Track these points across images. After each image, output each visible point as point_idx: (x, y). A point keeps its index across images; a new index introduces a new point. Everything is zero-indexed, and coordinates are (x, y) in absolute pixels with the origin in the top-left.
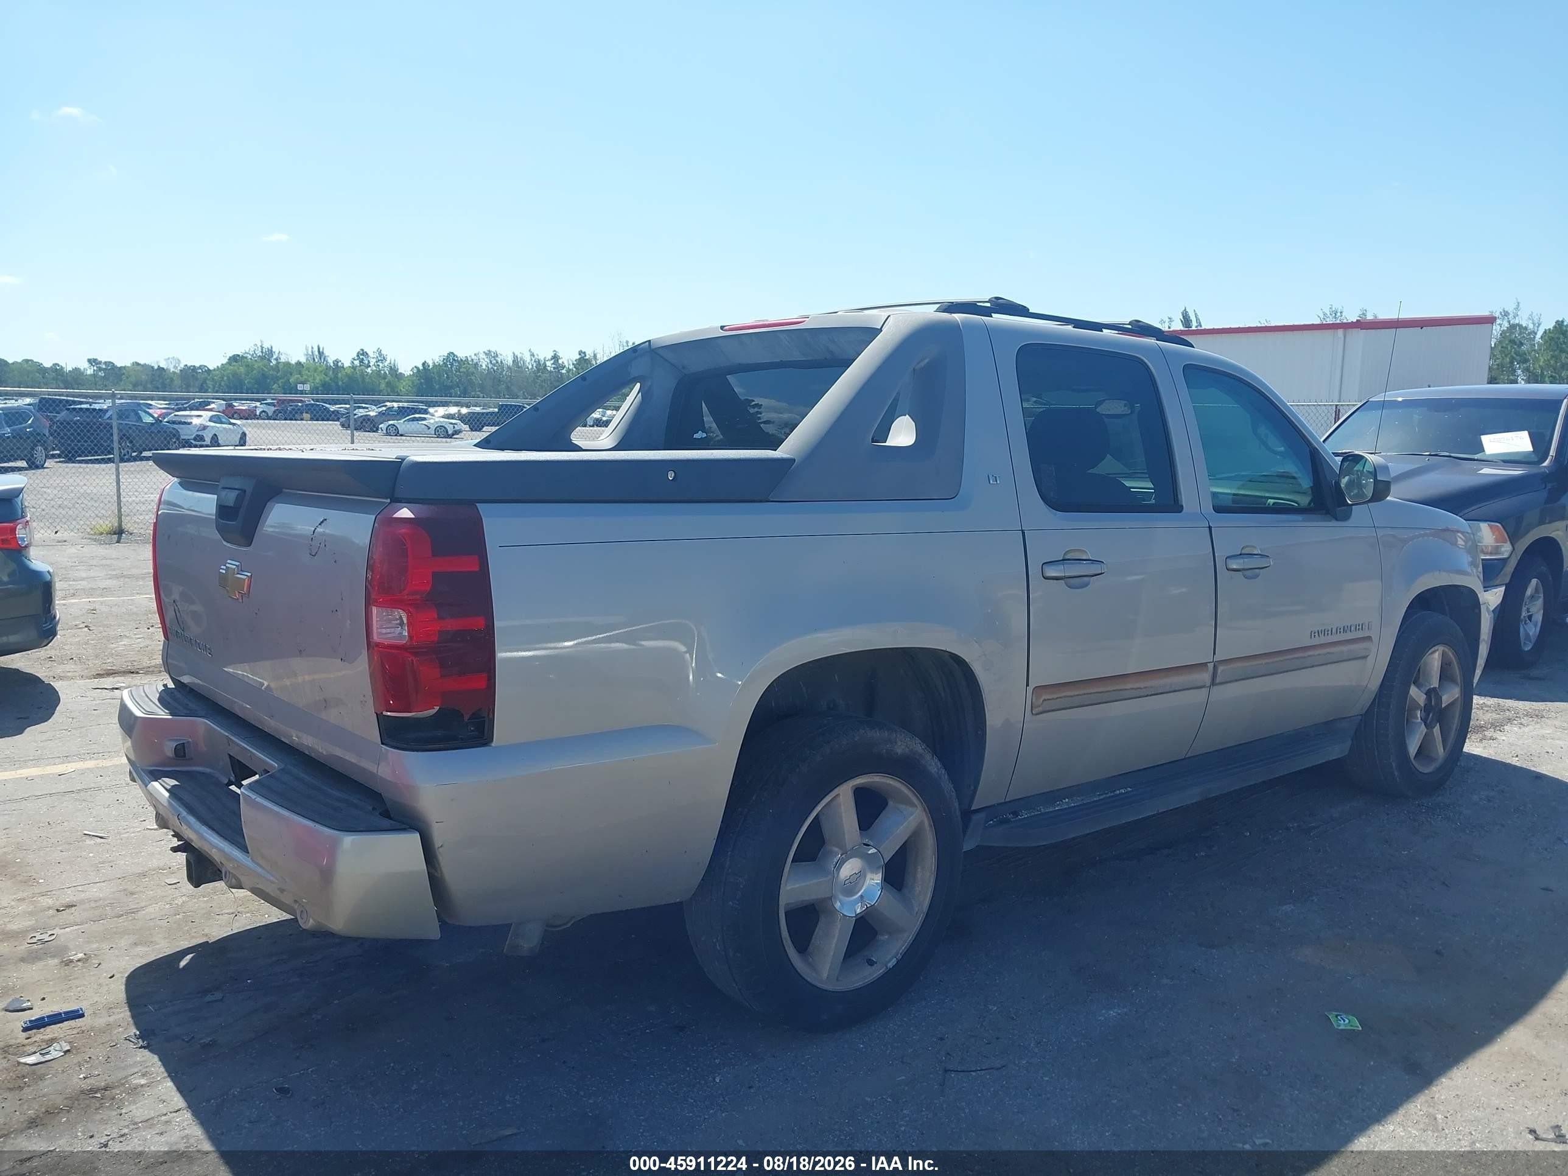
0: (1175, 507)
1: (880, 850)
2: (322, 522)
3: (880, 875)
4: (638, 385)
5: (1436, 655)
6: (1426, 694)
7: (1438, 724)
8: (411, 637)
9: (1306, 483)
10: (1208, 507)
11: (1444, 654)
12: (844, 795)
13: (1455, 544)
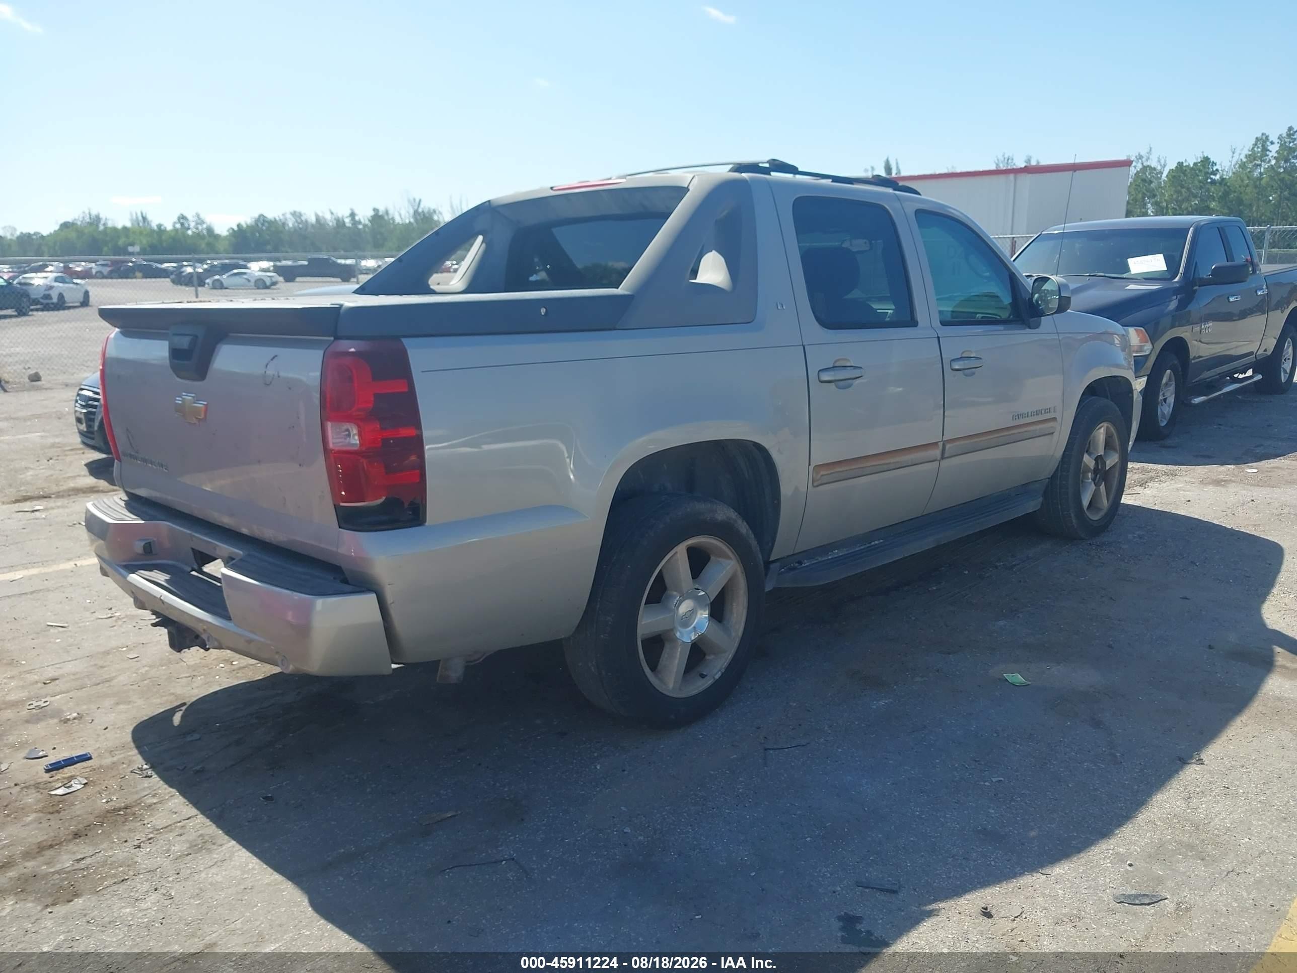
0: (912, 322)
1: (707, 592)
2: (274, 358)
3: (707, 612)
4: (480, 238)
5: (1102, 430)
6: (1095, 460)
7: (1103, 483)
8: (361, 445)
9: (1007, 300)
10: (936, 323)
11: (1107, 429)
12: (679, 555)
13: (1112, 343)
